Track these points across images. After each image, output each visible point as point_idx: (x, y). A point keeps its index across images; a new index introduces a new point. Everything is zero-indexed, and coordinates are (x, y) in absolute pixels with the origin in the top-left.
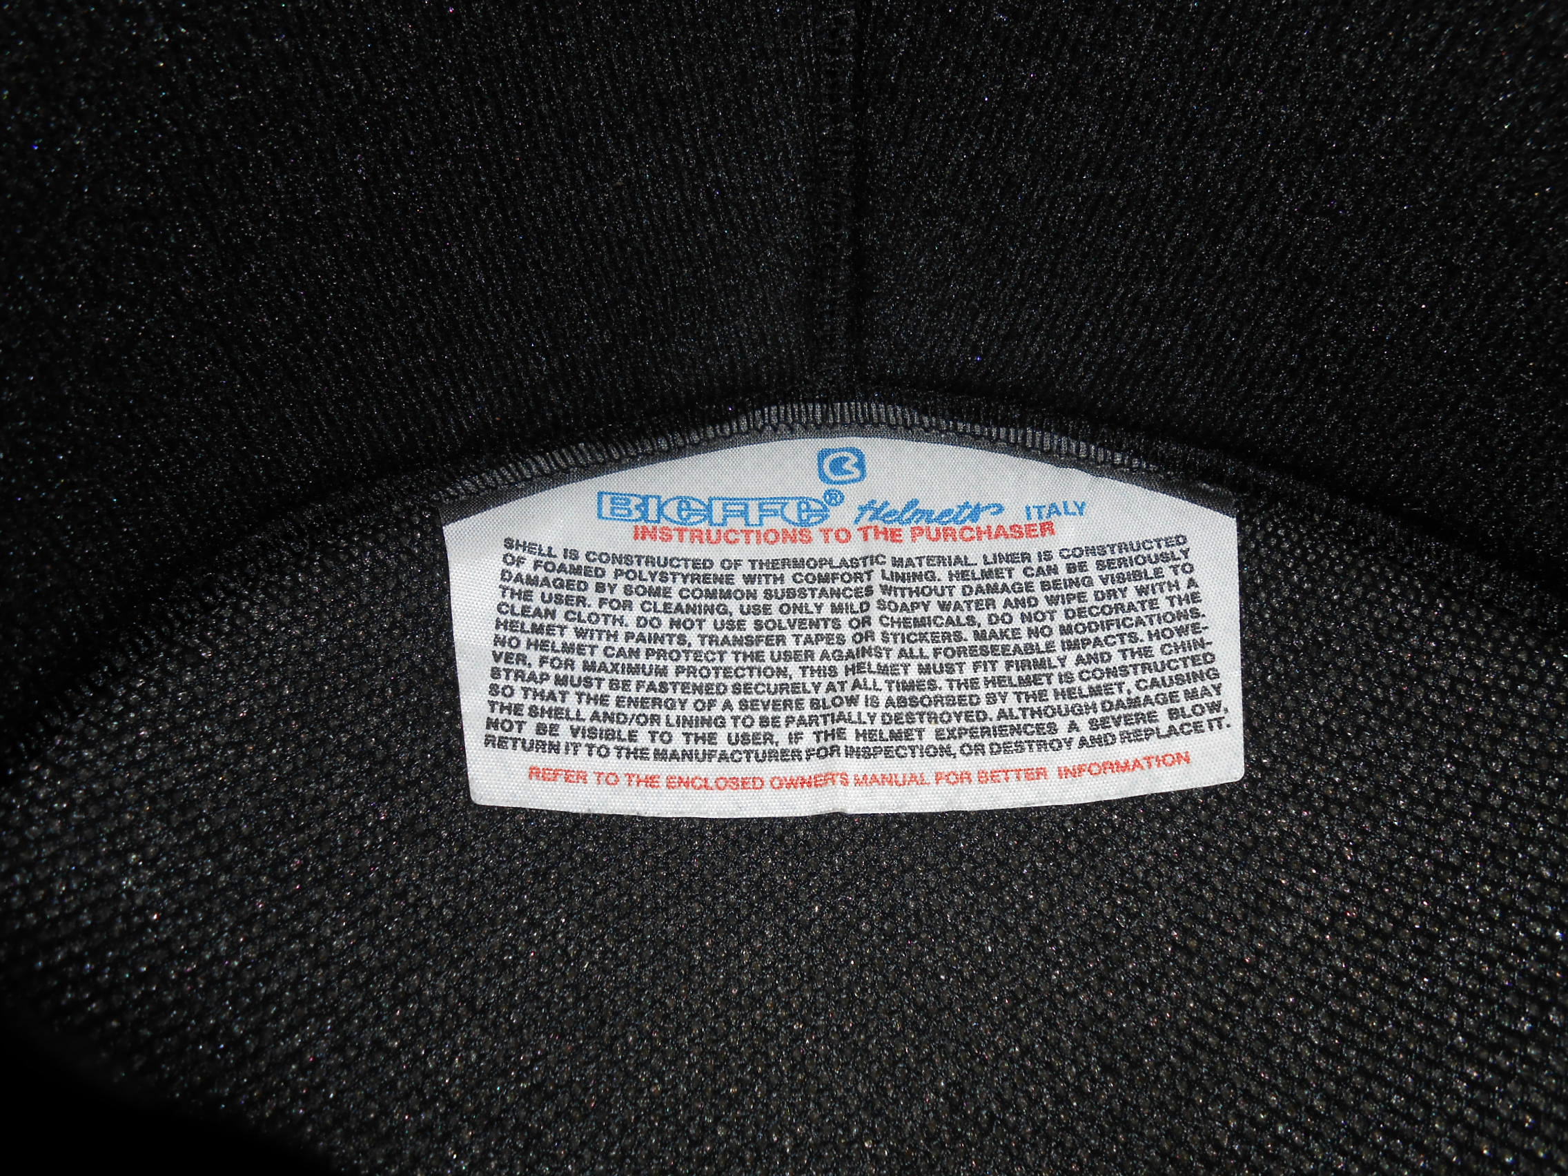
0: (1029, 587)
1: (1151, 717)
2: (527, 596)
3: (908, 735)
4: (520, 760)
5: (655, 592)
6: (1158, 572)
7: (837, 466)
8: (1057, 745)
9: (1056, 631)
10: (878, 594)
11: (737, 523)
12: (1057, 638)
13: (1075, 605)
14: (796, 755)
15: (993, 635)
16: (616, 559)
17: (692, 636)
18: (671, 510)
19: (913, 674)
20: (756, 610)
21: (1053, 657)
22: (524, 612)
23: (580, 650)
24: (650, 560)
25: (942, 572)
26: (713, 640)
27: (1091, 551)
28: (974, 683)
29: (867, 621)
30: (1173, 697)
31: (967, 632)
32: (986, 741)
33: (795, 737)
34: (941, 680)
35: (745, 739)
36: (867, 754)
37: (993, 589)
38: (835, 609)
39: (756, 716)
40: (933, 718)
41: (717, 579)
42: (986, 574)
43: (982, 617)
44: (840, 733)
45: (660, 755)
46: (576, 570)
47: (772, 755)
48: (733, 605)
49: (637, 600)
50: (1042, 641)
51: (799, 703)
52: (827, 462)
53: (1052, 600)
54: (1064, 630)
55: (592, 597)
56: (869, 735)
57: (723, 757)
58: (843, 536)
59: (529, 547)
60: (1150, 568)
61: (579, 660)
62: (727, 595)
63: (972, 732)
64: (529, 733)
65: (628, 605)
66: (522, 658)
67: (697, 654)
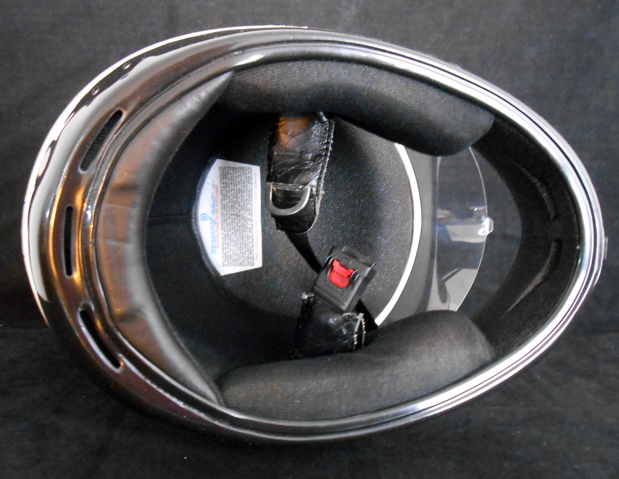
0: (227, 190)
1: (249, 176)
2: (231, 263)
3: (249, 209)
4: (255, 261)
5: (228, 245)
6: (226, 172)
7: (205, 218)
8: (252, 189)
9: (234, 187)
10: (227, 212)
11: (216, 233)
12: (235, 187)
13: (230, 184)
14: (252, 224)
15: (234, 196)
16: (223, 251)
17: (235, 239)
18: (214, 243)
19: (240, 208)
20: (230, 230)
21: (238, 188)
22: (233, 263)
23: (238, 255)
24: (223, 246)
25: (224, 203)
26: (235, 236)
27: (221, 181)
28: (242, 200)
29: (232, 214)
30: (246, 173)
31: (234, 200)
32: (251, 199)
33: (250, 225)
34: (241, 204)
35: (250, 231)
36: (252, 215)
37: (227, 195)
38: (230, 218)
39: (247, 230)
40: (247, 205)
41: (225, 236)
42: (224, 196)
43: (231, 197)
44: (249, 219)
45: (253, 243)
46: (226, 256)
47: (252, 228)
48: (230, 233)
49: (230, 247)
50: (236, 190)
51: (245, 224)
52: (204, 219)
53: (229, 187)
54: (234, 186)
55: (230, 254)
56: (249, 214)
57: (253, 234)
58: (217, 217)
59: (223, 263)
60: (225, 173)
61: (240, 255)
62: (228, 235)
63: (249, 200)
64: (251, 260)
65: (231, 248)
66: (241, 262)
67: (238, 238)
